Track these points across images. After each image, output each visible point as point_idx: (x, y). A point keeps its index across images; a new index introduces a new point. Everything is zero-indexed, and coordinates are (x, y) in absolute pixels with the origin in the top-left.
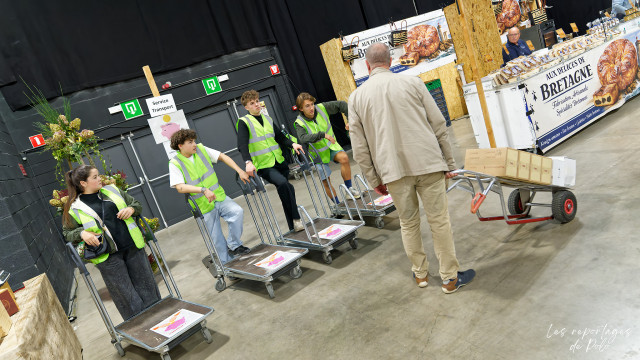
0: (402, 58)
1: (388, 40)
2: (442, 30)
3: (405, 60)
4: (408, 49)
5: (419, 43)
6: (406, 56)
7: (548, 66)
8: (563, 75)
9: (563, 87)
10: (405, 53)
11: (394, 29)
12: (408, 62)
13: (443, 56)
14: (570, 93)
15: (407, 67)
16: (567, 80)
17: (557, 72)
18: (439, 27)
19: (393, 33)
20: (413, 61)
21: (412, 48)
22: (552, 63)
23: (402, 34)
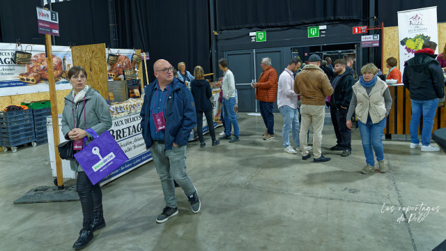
0: (22, 75)
1: (10, 57)
2: (67, 63)
3: (25, 78)
4: (31, 70)
5: (42, 67)
6: (27, 74)
7: (118, 116)
8: (128, 125)
9: (126, 134)
10: (26, 71)
11: (19, 49)
12: (29, 80)
13: (63, 83)
14: (132, 139)
15: (25, 84)
16: (131, 129)
17: (124, 122)
18: (64, 59)
19: (17, 52)
20: (33, 80)
21: (35, 69)
22: (123, 114)
23: (26, 56)
